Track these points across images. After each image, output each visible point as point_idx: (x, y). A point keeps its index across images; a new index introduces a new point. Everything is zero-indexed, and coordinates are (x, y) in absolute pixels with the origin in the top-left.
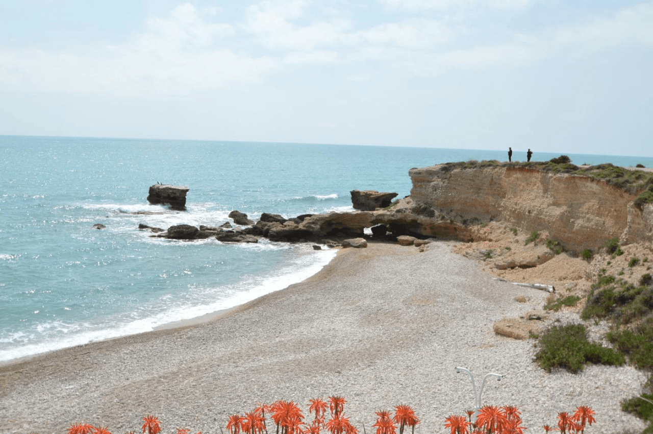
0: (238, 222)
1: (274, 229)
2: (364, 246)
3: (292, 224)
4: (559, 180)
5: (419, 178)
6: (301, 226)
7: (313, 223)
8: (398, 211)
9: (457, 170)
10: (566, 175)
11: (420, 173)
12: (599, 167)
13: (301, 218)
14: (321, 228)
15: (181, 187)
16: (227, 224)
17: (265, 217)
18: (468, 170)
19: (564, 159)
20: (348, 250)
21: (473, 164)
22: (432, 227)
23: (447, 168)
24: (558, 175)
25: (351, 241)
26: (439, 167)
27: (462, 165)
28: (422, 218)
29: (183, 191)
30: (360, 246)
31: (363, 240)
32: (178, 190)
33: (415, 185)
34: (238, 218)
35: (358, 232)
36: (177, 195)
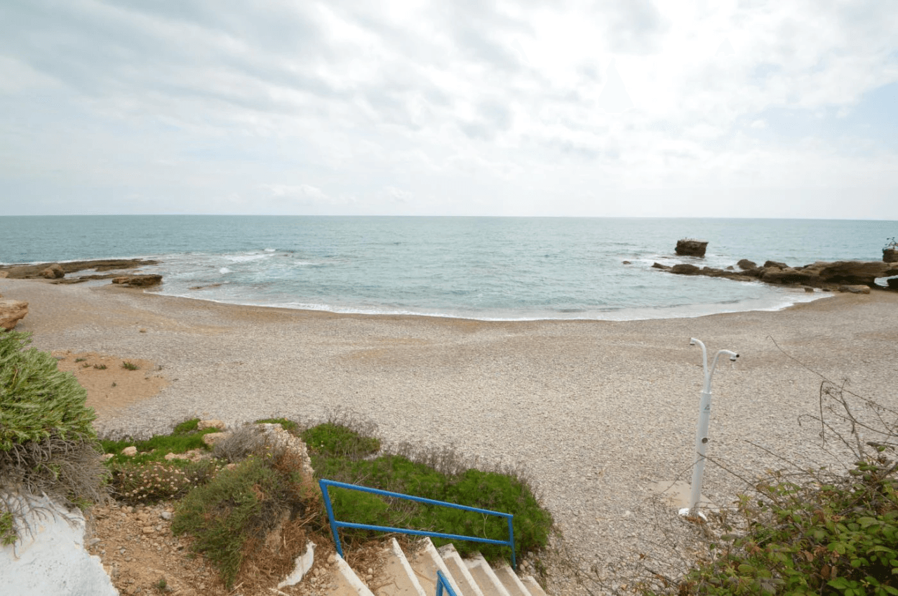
0: (742, 267)
1: (769, 273)
2: (866, 292)
3: (794, 271)
6: (799, 272)
7: (813, 269)
14: (822, 274)
15: (705, 241)
16: (731, 268)
17: (769, 264)
25: (850, 287)
29: (705, 244)
30: (858, 292)
31: (866, 287)
32: (699, 243)
34: (745, 263)
35: (866, 280)
36: (698, 246)
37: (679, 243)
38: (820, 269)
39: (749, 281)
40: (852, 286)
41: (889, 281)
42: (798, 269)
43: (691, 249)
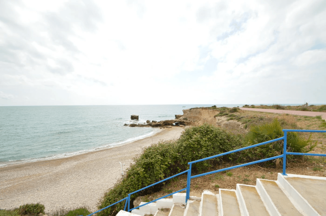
1: (152, 124)
2: (171, 127)
4: (211, 111)
5: (185, 112)
8: (180, 119)
9: (192, 110)
10: (212, 110)
12: (221, 108)
14: (163, 124)
16: (145, 123)
17: (153, 121)
18: (194, 110)
19: (215, 106)
20: (168, 128)
21: (197, 108)
22: (187, 123)
23: (191, 109)
24: (211, 110)
25: (168, 126)
27: (194, 109)
28: (185, 121)
29: (138, 116)
31: (171, 126)
33: (184, 113)
34: (148, 122)
35: (171, 124)
36: (136, 117)
37: (131, 116)
39: (149, 127)
42: (159, 122)
43: (134, 118)
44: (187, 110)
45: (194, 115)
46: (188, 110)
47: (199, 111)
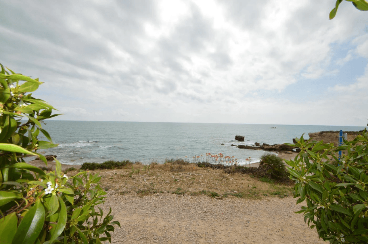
0: (257, 145)
1: (265, 147)
2: (292, 153)
3: (271, 146)
6: (273, 147)
7: (277, 146)
9: (324, 134)
11: (312, 134)
13: (274, 145)
14: (279, 148)
15: (243, 136)
16: (254, 146)
17: (264, 144)
20: (286, 154)
21: (332, 132)
23: (322, 133)
25: (287, 152)
26: (319, 133)
27: (327, 132)
29: (244, 137)
30: (289, 154)
31: (291, 152)
32: (242, 137)
33: (310, 138)
34: (257, 144)
35: (291, 149)
36: (242, 138)
37: (236, 136)
38: (279, 146)
39: (260, 150)
40: (288, 152)
41: (296, 149)
42: (272, 146)
43: (240, 139)
44: (315, 134)
45: (328, 140)
46: (317, 134)
47: (336, 136)
